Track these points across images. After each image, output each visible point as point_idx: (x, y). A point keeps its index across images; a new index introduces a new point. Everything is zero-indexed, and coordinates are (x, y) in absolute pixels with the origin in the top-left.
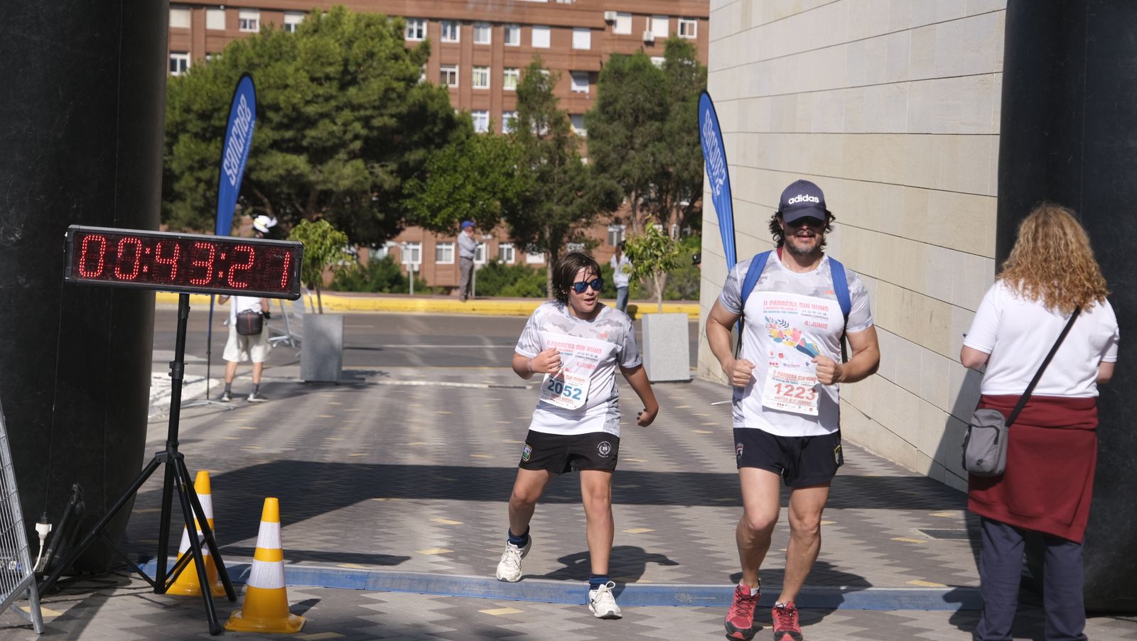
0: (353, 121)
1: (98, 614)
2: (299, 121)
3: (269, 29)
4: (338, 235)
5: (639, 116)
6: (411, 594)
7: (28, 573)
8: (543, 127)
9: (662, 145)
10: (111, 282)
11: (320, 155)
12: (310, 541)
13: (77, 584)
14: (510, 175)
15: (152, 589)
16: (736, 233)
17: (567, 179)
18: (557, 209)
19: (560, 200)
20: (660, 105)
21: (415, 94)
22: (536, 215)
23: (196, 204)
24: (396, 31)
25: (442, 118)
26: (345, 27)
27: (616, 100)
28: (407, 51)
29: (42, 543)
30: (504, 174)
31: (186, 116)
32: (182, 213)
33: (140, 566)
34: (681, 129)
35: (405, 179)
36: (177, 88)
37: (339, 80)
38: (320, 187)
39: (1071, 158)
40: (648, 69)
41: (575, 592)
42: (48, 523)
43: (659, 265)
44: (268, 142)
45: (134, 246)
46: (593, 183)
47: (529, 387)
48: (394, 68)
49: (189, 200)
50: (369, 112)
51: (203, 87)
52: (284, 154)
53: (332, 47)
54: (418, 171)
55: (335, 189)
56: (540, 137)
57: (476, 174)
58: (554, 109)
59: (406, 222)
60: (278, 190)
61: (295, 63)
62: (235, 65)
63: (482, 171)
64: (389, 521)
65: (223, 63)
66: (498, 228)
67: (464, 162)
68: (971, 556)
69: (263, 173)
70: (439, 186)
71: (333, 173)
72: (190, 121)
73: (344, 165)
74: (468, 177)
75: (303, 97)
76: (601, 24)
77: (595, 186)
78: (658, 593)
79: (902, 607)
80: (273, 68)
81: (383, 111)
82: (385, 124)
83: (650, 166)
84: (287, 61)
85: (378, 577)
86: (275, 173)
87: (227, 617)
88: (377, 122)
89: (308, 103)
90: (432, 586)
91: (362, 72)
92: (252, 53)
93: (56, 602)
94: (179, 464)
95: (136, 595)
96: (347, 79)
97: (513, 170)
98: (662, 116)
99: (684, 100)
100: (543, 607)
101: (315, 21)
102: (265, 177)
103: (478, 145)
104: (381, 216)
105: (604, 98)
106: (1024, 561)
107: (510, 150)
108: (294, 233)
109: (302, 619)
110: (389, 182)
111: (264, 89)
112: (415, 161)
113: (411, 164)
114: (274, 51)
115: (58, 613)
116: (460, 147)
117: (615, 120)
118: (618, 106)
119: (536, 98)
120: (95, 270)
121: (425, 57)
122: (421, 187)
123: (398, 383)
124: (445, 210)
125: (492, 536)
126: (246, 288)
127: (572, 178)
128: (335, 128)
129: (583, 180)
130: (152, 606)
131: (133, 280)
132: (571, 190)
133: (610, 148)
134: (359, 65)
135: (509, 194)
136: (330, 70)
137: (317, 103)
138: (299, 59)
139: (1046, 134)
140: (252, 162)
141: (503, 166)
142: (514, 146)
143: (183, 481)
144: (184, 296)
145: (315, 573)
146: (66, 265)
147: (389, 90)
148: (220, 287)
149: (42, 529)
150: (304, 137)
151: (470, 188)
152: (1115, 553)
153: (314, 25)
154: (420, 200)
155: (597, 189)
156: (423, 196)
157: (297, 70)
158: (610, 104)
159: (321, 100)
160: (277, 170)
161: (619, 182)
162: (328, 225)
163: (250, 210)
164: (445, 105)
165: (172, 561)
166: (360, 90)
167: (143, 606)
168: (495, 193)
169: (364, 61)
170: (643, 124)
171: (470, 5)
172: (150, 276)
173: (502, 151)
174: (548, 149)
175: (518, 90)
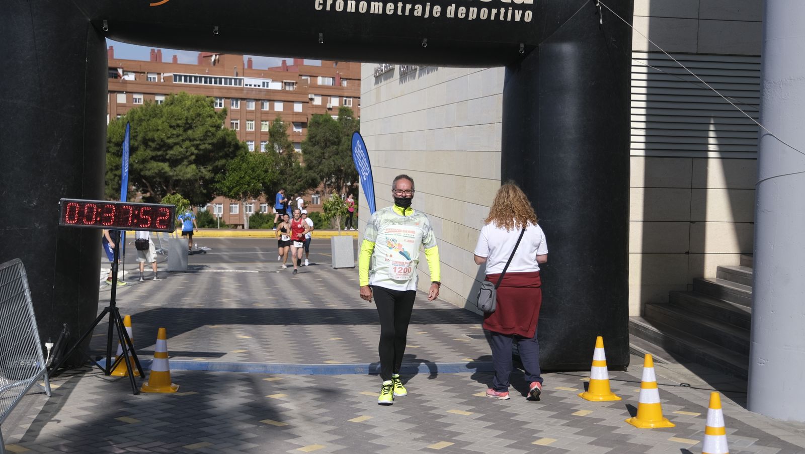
0: (191, 146)
1: (77, 386)
2: (164, 146)
3: (149, 102)
4: (185, 201)
5: (327, 143)
7: (43, 367)
8: (281, 149)
9: (339, 156)
10: (81, 225)
11: (174, 163)
12: (178, 348)
13: (66, 372)
14: (266, 171)
15: (104, 373)
16: (376, 198)
17: (293, 173)
19: (290, 183)
20: (337, 138)
21: (220, 134)
23: (114, 187)
24: (210, 103)
25: (233, 145)
26: (186, 102)
27: (316, 136)
28: (216, 113)
29: (49, 352)
30: (264, 171)
31: (108, 144)
32: (107, 191)
33: (98, 362)
34: (347, 149)
35: (216, 174)
37: (183, 127)
38: (174, 178)
39: (534, 162)
40: (331, 122)
41: (308, 369)
42: (51, 343)
43: (339, 213)
44: (149, 157)
45: (92, 208)
46: (306, 175)
47: (278, 272)
48: (210, 121)
49: (110, 186)
50: (198, 142)
51: (117, 131)
52: (157, 162)
53: (180, 111)
54: (222, 170)
55: (182, 179)
56: (281, 154)
57: (250, 171)
58: (287, 140)
59: (216, 194)
60: (155, 180)
61: (162, 119)
62: (133, 120)
63: (253, 170)
64: (216, 337)
65: (127, 119)
66: (261, 197)
67: (244, 166)
68: (489, 347)
69: (147, 171)
70: (231, 178)
71: (181, 171)
72: (111, 147)
73: (186, 167)
74: (246, 172)
75: (166, 135)
76: (307, 100)
77: (307, 176)
78: (347, 368)
79: (461, 371)
80: (152, 121)
81: (205, 142)
82: (206, 148)
83: (332, 166)
84: (160, 119)
85: (213, 364)
86: (153, 171)
87: (141, 385)
88: (202, 147)
89: (168, 138)
91: (195, 123)
92: (141, 114)
93: (56, 381)
94: (116, 312)
95: (95, 375)
96: (188, 127)
97: (268, 169)
98: (338, 143)
99: (348, 135)
100: (293, 376)
101: (171, 99)
102: (148, 173)
103: (251, 157)
104: (205, 191)
105: (310, 135)
106: (516, 348)
107: (266, 160)
108: (164, 200)
109: (178, 386)
110: (208, 175)
111: (147, 132)
112: (221, 165)
113: (219, 166)
114: (151, 113)
115: (57, 386)
116: (242, 159)
117: (315, 145)
118: (317, 139)
119: (278, 135)
120: (74, 220)
121: (225, 116)
122: (224, 177)
123: (215, 271)
124: (234, 189)
125: (266, 343)
127: (296, 173)
128: (182, 150)
129: (301, 173)
130: (104, 381)
131: (94, 224)
132: (295, 178)
133: (313, 158)
134: (193, 120)
135: (266, 181)
136: (179, 122)
137: (173, 138)
138: (164, 117)
139: (523, 151)
140: (141, 166)
141: (263, 167)
142: (268, 158)
143: (118, 321)
145: (182, 363)
146: (59, 217)
147: (206, 132)
148: (137, 227)
149: (49, 346)
150: (167, 154)
151: (247, 178)
153: (171, 101)
155: (308, 177)
156: (225, 182)
157: (163, 122)
158: (313, 137)
159: (175, 136)
160: (154, 170)
161: (318, 174)
162: (179, 196)
163: (141, 189)
164: (235, 139)
165: (113, 358)
166: (194, 131)
167: (100, 382)
168: (259, 180)
169: (196, 118)
170: (329, 147)
171: (245, 92)
172: (100, 222)
173: (262, 160)
174: (284, 159)
175: (270, 131)
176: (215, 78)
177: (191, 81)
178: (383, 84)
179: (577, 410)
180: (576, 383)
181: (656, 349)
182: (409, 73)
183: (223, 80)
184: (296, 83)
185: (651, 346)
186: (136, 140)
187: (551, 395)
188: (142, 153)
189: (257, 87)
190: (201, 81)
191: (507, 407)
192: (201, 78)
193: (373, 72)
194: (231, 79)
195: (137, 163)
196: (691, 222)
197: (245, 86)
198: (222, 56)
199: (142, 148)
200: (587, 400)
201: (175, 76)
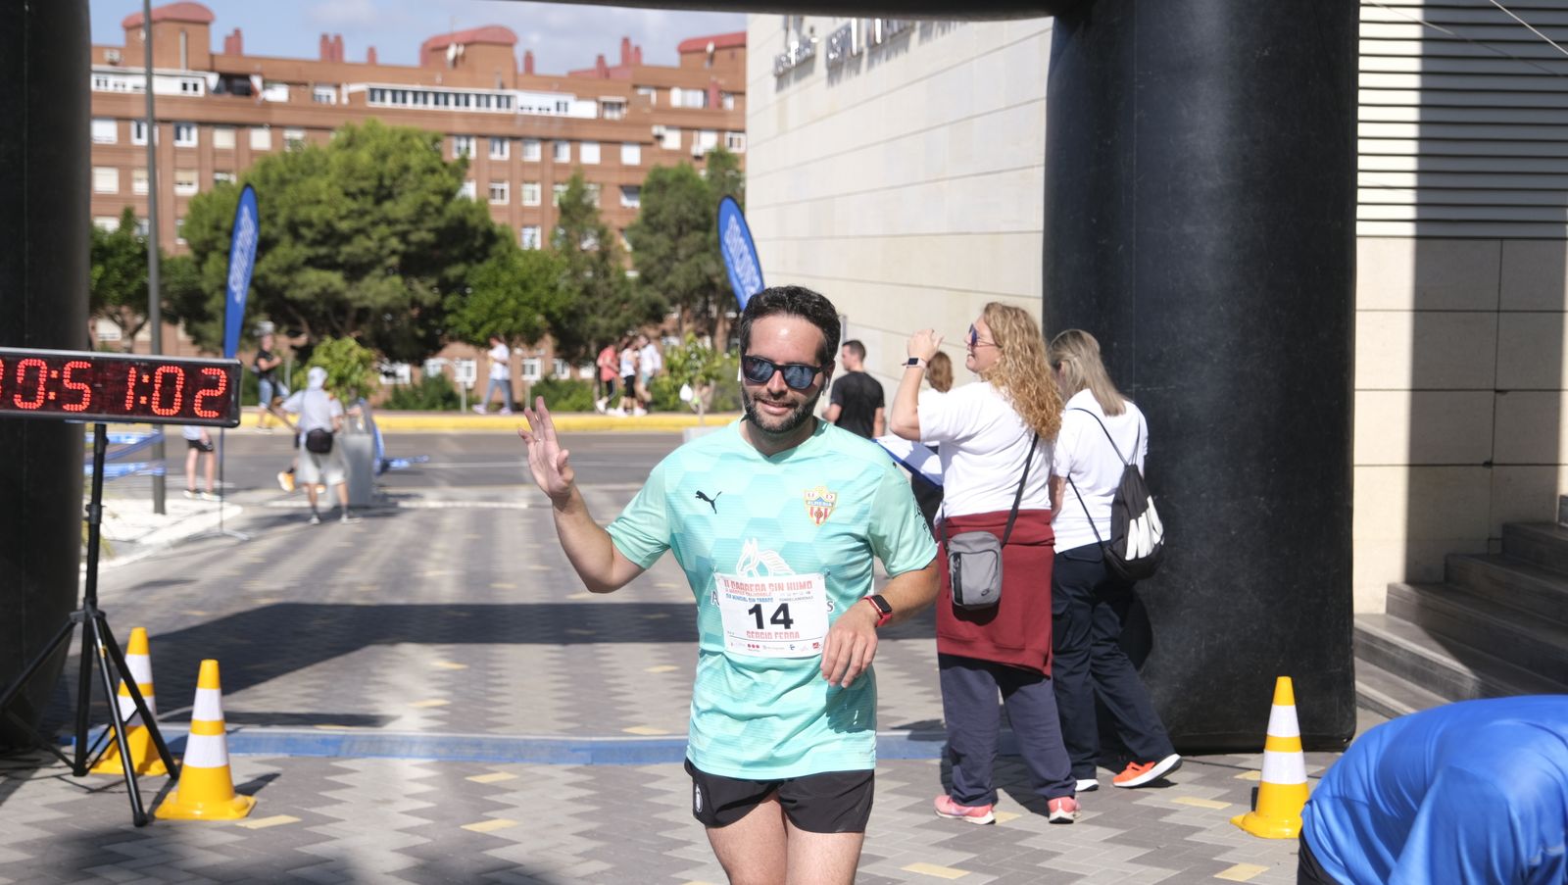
0: (389, 236)
2: (331, 236)
4: (364, 353)
5: (683, 227)
6: (390, 760)
8: (586, 239)
9: (706, 256)
10: (12, 412)
11: (355, 271)
14: (553, 289)
15: (70, 770)
17: (612, 292)
18: (603, 322)
19: (605, 313)
21: (453, 209)
22: (580, 330)
25: (483, 233)
26: (380, 139)
27: (659, 211)
28: (445, 165)
30: (547, 288)
31: (215, 234)
35: (445, 294)
36: (206, 206)
37: (374, 194)
38: (357, 304)
39: (1121, 247)
40: (692, 182)
41: (580, 749)
44: (302, 259)
45: (38, 368)
46: (638, 295)
48: (432, 182)
50: (405, 227)
52: (319, 271)
53: (365, 161)
54: (458, 286)
55: (372, 306)
56: (583, 251)
57: (518, 289)
58: (597, 221)
59: (448, 338)
60: (314, 308)
62: (266, 181)
63: (525, 287)
66: (542, 343)
67: (506, 277)
69: (297, 291)
70: (478, 303)
71: (368, 289)
73: (381, 282)
74: (509, 292)
75: (336, 213)
76: (649, 138)
77: (639, 299)
80: (306, 183)
81: (420, 226)
82: (423, 239)
83: (695, 276)
84: (320, 176)
85: (353, 740)
86: (309, 291)
88: (414, 237)
89: (342, 218)
90: (415, 749)
91: (398, 186)
92: (283, 168)
94: (98, 624)
96: (383, 193)
97: (557, 284)
100: (542, 770)
101: (348, 135)
102: (299, 294)
103: (520, 259)
104: (421, 333)
105: (647, 210)
107: (552, 264)
108: (318, 352)
109: (251, 800)
110: (429, 297)
111: (296, 206)
112: (455, 276)
113: (452, 279)
114: (306, 166)
116: (501, 261)
117: (659, 232)
118: (662, 218)
119: (579, 211)
121: (464, 171)
122: (462, 302)
126: (175, 415)
127: (616, 291)
128: (371, 244)
129: (628, 294)
130: (75, 790)
131: (37, 409)
132: (616, 302)
133: (654, 260)
134: (394, 179)
135: (553, 308)
136: (365, 184)
137: (351, 218)
139: (1094, 221)
140: (285, 280)
141: (546, 279)
143: (103, 643)
144: (99, 428)
145: (282, 739)
147: (425, 204)
148: (141, 413)
150: (338, 253)
151: (512, 303)
152: (1178, 686)
154: (461, 316)
155: (642, 301)
156: (465, 311)
157: (330, 185)
158: (653, 215)
159: (355, 215)
160: (312, 287)
161: (665, 294)
162: (350, 342)
164: (485, 219)
165: (93, 734)
166: (396, 203)
167: (62, 791)
168: (538, 308)
169: (401, 175)
170: (688, 234)
171: (519, 123)
172: (57, 404)
173: (542, 265)
174: (592, 264)
175: (561, 205)
176: (457, 95)
177: (404, 101)
178: (793, 88)
179: (1229, 865)
180: (1225, 786)
181: (1417, 696)
182: (846, 64)
183: (473, 100)
184: (627, 103)
185: (1405, 689)
186: (274, 224)
187: (1165, 819)
188: (287, 251)
189: (544, 113)
190: (425, 101)
191: (1054, 854)
192: (425, 94)
193: (770, 66)
194: (488, 97)
195: (276, 272)
196: (1497, 391)
197: (520, 112)
198: (472, 49)
199: (287, 239)
200: (1253, 834)
201: (373, 91)
